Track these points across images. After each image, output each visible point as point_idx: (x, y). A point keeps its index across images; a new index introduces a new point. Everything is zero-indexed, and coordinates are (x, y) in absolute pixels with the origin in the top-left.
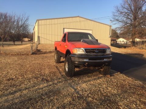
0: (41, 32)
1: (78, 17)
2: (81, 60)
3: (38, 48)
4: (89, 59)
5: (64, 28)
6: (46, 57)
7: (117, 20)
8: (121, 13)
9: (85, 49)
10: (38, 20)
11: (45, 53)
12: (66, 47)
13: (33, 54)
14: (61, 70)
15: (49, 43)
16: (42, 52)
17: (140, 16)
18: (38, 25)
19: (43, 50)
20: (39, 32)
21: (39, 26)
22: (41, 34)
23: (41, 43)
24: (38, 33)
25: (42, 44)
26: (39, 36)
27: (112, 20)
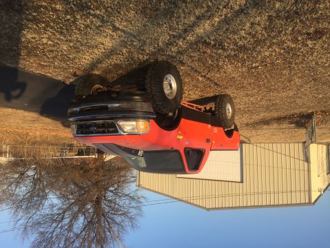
0: (302, 172)
1: (208, 209)
2: (125, 105)
3: (303, 131)
4: (106, 108)
5: (242, 182)
6: (267, 109)
7: (133, 198)
8: (124, 214)
9: (117, 132)
10: (310, 203)
11: (279, 120)
12: (181, 137)
13: (309, 116)
14: (200, 79)
15: (279, 145)
16: (291, 123)
17: (89, 207)
18: (310, 191)
19: (289, 128)
20: (306, 173)
21: (307, 189)
22: (301, 168)
23: (301, 145)
24: (309, 171)
25: (299, 143)
26: (306, 164)
27: (142, 200)
